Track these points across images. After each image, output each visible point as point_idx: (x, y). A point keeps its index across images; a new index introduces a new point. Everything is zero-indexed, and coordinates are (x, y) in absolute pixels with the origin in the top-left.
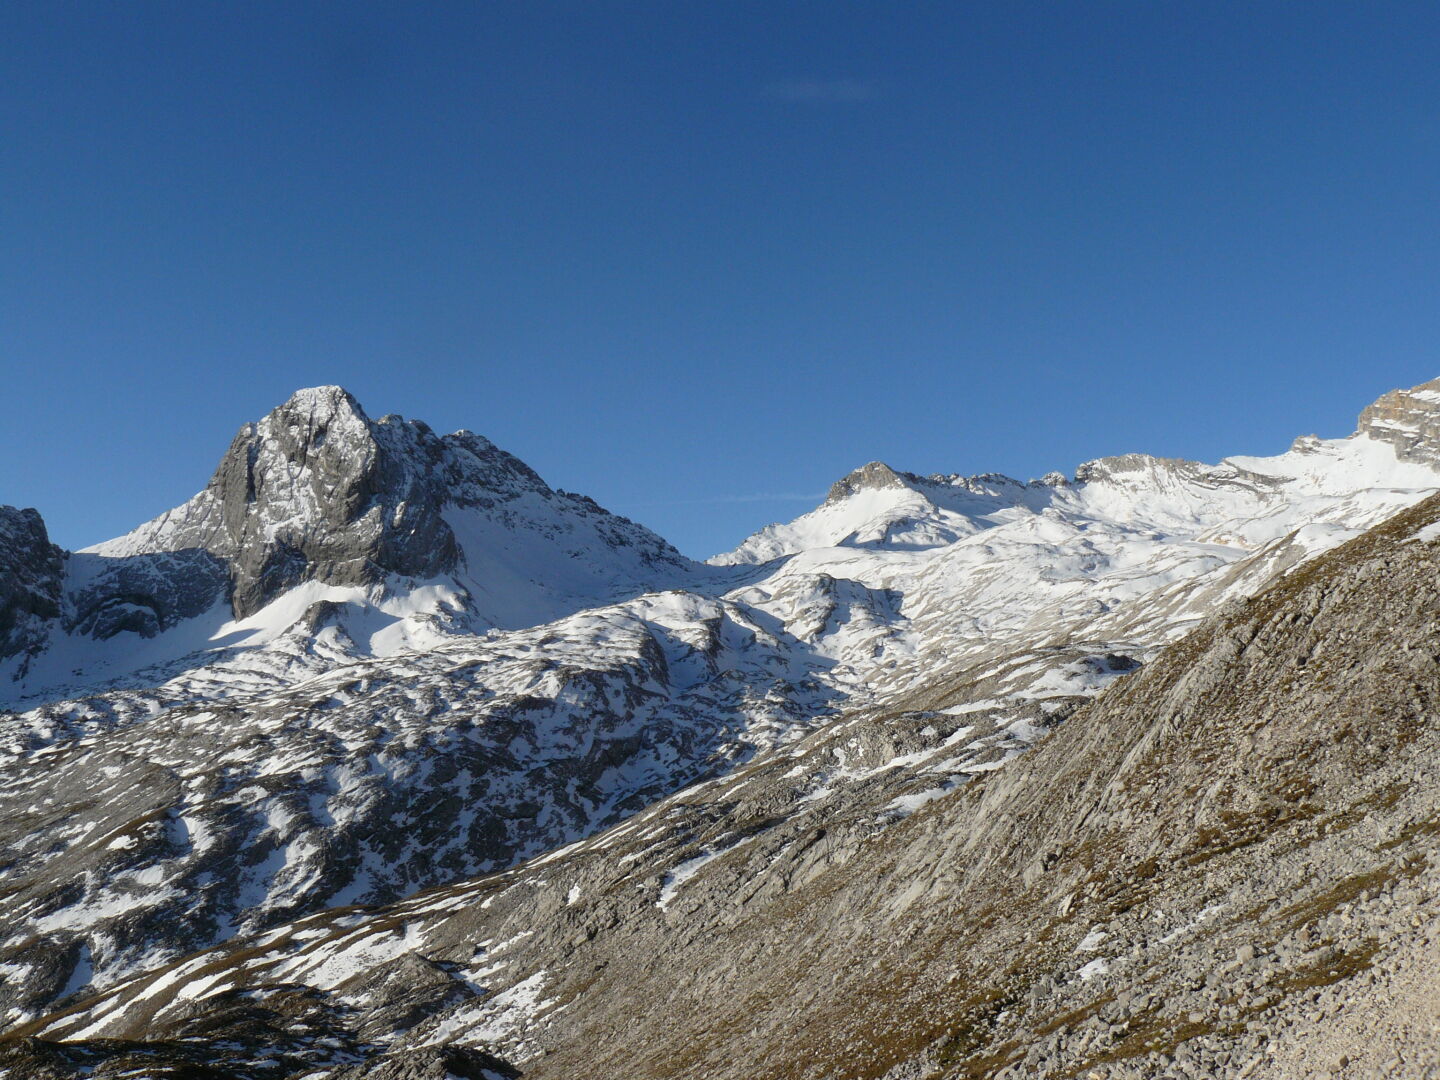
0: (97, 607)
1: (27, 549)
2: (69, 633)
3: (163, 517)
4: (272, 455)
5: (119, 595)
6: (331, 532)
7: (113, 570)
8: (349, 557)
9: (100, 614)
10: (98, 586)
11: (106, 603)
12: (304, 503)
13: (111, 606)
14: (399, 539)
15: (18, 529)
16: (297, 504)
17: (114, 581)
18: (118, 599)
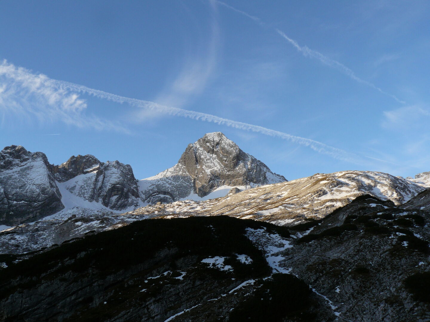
0: (151, 195)
1: (129, 176)
2: (144, 202)
3: (166, 171)
4: (201, 152)
5: (157, 192)
6: (228, 171)
7: (154, 185)
8: (236, 178)
9: (152, 197)
10: (150, 189)
11: (153, 194)
12: (216, 164)
13: (155, 195)
14: (251, 173)
15: (126, 170)
16: (214, 164)
17: (155, 188)
18: (157, 193)
